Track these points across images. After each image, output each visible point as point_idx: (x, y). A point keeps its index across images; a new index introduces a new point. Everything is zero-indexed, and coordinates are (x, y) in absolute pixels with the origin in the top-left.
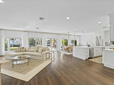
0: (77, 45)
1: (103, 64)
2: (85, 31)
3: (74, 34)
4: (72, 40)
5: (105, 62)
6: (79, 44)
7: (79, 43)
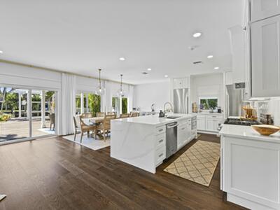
0: (128, 112)
1: (225, 194)
2: (149, 69)
3: (120, 81)
4: (114, 99)
5: (232, 187)
6: (134, 109)
7: (133, 105)
